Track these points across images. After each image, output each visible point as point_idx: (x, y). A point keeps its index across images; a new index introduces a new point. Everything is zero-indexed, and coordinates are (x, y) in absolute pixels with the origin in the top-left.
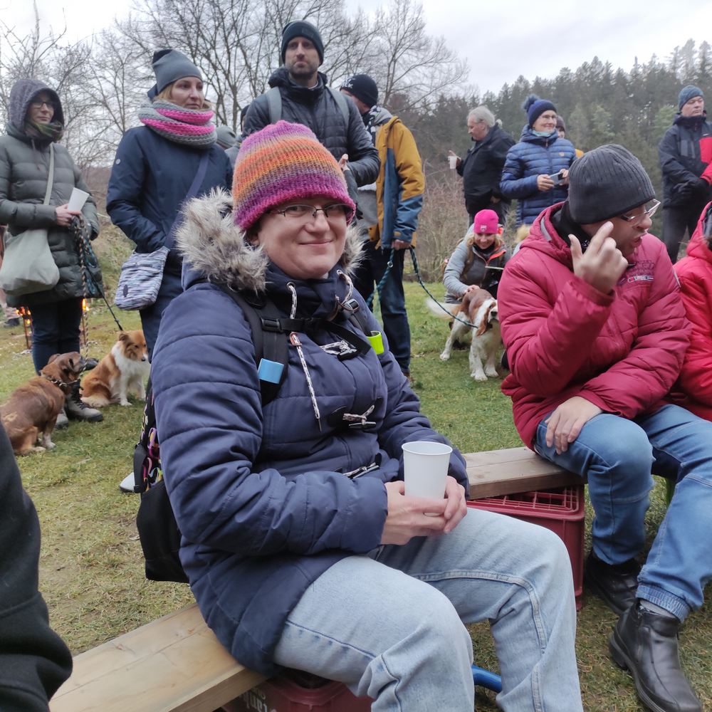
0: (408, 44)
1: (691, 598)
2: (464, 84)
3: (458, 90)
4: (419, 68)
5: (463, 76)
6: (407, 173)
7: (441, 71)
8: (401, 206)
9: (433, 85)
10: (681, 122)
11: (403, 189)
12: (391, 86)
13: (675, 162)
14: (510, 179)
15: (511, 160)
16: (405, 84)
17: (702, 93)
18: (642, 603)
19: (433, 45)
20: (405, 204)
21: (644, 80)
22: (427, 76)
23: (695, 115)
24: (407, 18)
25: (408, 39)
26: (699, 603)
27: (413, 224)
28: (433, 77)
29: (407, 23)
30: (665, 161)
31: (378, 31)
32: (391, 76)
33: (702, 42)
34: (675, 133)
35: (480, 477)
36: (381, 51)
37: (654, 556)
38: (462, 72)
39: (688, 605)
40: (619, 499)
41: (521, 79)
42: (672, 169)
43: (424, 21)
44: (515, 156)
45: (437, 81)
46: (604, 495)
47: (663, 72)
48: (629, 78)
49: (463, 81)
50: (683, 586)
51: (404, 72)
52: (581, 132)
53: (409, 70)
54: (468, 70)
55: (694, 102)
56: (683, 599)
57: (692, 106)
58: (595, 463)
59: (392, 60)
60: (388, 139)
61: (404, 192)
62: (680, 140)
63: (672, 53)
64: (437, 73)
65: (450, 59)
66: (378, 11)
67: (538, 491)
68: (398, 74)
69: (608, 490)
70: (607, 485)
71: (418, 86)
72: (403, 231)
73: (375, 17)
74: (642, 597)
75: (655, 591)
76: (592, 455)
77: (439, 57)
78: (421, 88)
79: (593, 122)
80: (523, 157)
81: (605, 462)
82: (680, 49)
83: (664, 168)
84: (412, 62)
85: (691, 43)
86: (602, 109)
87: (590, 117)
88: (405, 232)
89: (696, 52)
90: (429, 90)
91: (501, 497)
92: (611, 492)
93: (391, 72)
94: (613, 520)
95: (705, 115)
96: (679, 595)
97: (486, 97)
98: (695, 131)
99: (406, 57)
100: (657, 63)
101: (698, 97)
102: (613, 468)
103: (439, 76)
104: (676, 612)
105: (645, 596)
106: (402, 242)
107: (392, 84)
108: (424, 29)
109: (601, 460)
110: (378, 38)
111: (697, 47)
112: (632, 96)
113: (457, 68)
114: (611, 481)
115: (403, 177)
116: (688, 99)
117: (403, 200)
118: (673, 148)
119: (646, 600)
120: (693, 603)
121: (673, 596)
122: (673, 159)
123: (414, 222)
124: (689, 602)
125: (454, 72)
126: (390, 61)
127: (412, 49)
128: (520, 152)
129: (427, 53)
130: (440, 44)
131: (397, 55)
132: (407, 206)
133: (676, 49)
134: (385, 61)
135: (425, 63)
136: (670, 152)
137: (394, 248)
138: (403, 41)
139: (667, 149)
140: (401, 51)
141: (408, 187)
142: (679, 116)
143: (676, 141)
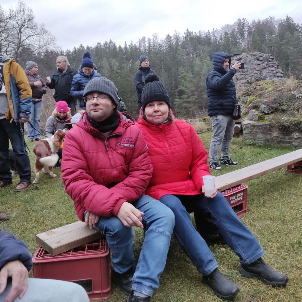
0: (27, 25)
1: (154, 286)
2: (55, 46)
3: (53, 48)
4: (33, 37)
5: (54, 42)
6: (22, 86)
7: (44, 39)
8: (22, 102)
9: (40, 45)
10: (141, 69)
11: (21, 94)
12: (20, 44)
13: (140, 84)
14: (74, 90)
15: (74, 82)
16: (27, 43)
17: (148, 58)
18: (134, 292)
19: (39, 27)
20: (24, 101)
21: (129, 51)
22: (37, 41)
23: (146, 66)
24: (25, 14)
25: (26, 23)
26: (157, 287)
27: (29, 111)
28: (40, 41)
29: (25, 16)
30: (137, 84)
31: (11, 18)
32: (19, 39)
33: (148, 38)
34: (139, 73)
35: (59, 242)
36: (14, 27)
37: (138, 268)
38: (54, 41)
39: (153, 289)
40: (120, 246)
41: (81, 46)
42: (140, 87)
43: (33, 16)
44: (76, 81)
45: (42, 43)
46: (114, 245)
47: (136, 48)
48: (124, 49)
49: (54, 44)
50: (150, 281)
51: (26, 38)
52: (107, 69)
53: (28, 37)
54: (56, 40)
55: (145, 61)
56: (151, 287)
57: (145, 63)
58: (108, 231)
59: (19, 32)
60: (10, 70)
61: (22, 96)
62: (142, 76)
63: (138, 41)
64: (42, 40)
65: (47, 34)
66: (10, 8)
67: (88, 244)
68: (23, 38)
69: (115, 242)
70: (114, 240)
71: (33, 45)
72: (25, 114)
73: (9, 11)
74: (134, 290)
75: (139, 286)
76: (106, 228)
77: (42, 33)
78: (35, 46)
79: (112, 65)
80: (79, 81)
81: (112, 230)
82: (141, 40)
83: (137, 87)
84: (30, 34)
85: (144, 38)
86: (114, 61)
87: (110, 64)
88: (26, 114)
89: (146, 41)
90: (39, 47)
91: (70, 251)
92: (116, 243)
93: (19, 37)
94: (119, 255)
95: (150, 67)
96: (149, 286)
97: (67, 52)
98: (147, 73)
99: (26, 31)
100: (133, 44)
101: (147, 60)
102: (115, 233)
103: (43, 41)
104: (149, 294)
105: (135, 289)
106: (25, 119)
107: (20, 43)
108: (34, 19)
109: (110, 230)
110: (12, 21)
111: (146, 40)
112: (125, 56)
113: (51, 38)
114: (115, 239)
115: (20, 88)
116: (143, 60)
117: (22, 99)
118: (139, 79)
119: (136, 291)
120: (155, 288)
121: (147, 287)
122: (140, 83)
123: (29, 109)
124: (153, 288)
125: (50, 40)
126: (18, 32)
127: (28, 28)
128: (78, 79)
129: (36, 30)
130: (42, 27)
131: (22, 30)
132: (25, 102)
133: (139, 40)
134: (16, 32)
135: (36, 35)
136: (138, 80)
137: (21, 122)
138: (24, 24)
139: (138, 79)
140: (23, 28)
141: (24, 93)
142: (140, 67)
143: (140, 76)
